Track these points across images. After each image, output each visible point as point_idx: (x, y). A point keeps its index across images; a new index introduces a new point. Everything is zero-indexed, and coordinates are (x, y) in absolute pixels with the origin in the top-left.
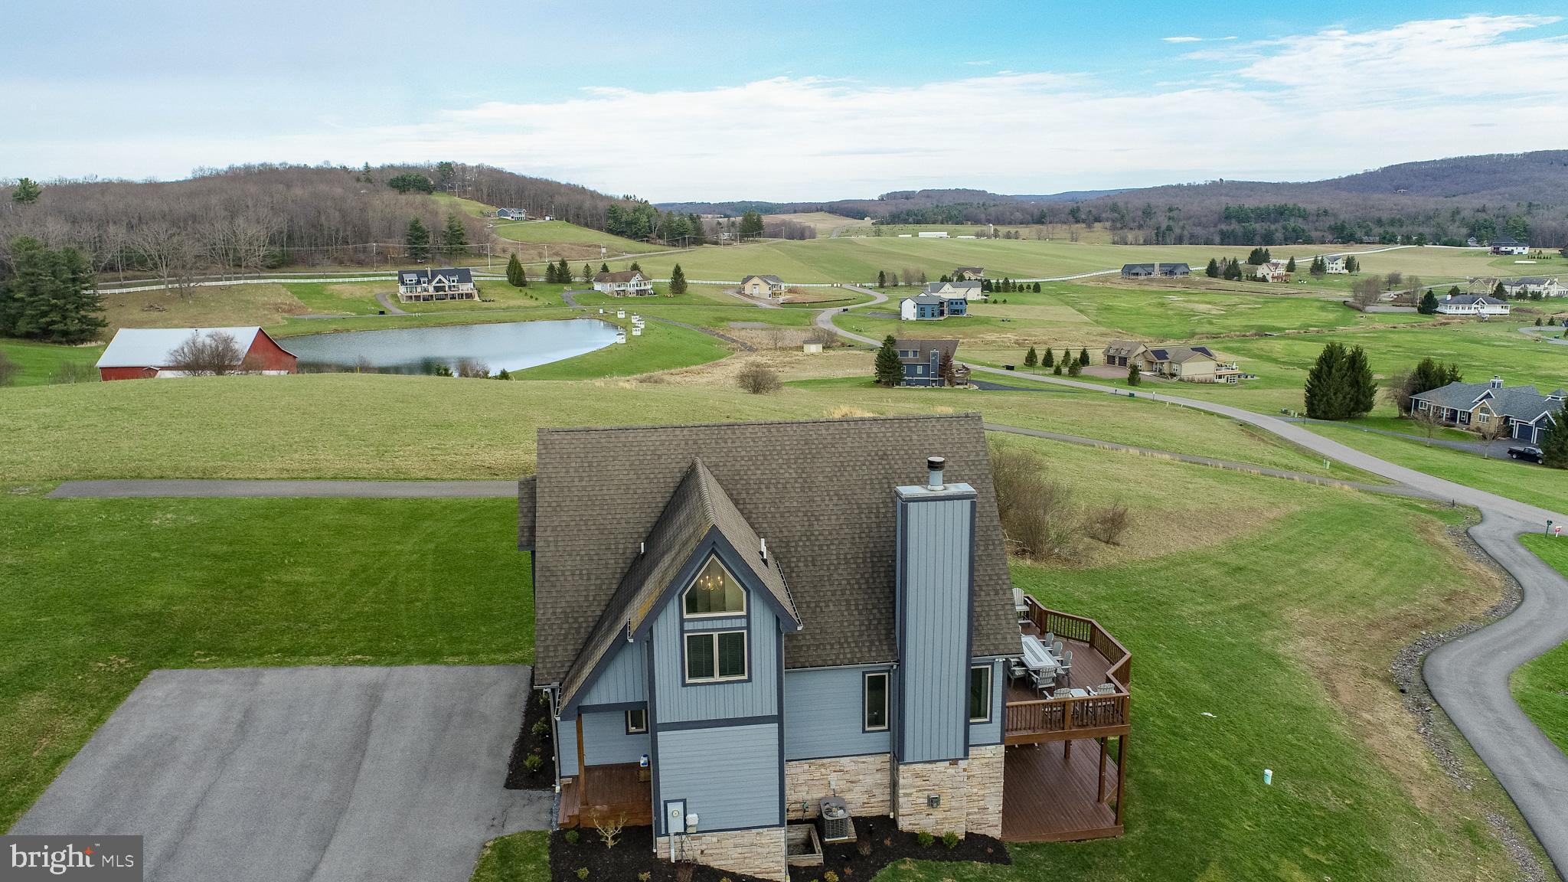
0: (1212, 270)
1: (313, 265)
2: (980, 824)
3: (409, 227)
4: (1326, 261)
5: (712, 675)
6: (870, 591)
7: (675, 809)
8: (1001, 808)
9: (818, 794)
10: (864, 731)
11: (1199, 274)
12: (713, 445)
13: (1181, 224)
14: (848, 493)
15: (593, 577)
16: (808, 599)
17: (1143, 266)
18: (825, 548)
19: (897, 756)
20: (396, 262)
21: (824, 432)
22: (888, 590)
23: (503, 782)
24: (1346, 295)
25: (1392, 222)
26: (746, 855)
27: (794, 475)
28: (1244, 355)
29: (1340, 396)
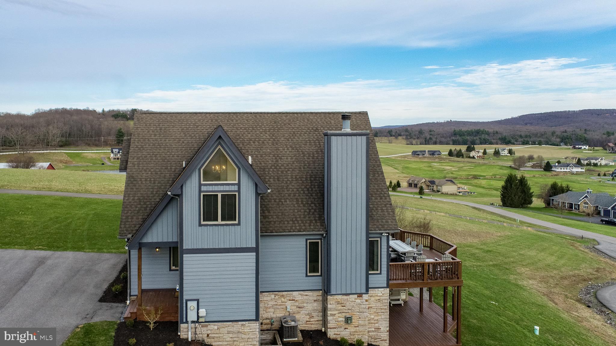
0: (451, 154)
1: (78, 146)
2: (376, 339)
3: (117, 132)
4: (500, 150)
5: (217, 220)
6: (309, 195)
7: (192, 305)
8: (388, 329)
9: (280, 314)
10: (307, 276)
11: (445, 155)
12: (226, 122)
13: (435, 137)
14: (297, 146)
15: (157, 182)
16: (275, 197)
17: (421, 151)
18: (285, 172)
19: (326, 291)
20: (111, 145)
21: (284, 118)
22: (319, 194)
23: (99, 299)
24: (511, 164)
25: (526, 136)
26: (235, 339)
27: (268, 137)
28: (469, 185)
29: (517, 197)
